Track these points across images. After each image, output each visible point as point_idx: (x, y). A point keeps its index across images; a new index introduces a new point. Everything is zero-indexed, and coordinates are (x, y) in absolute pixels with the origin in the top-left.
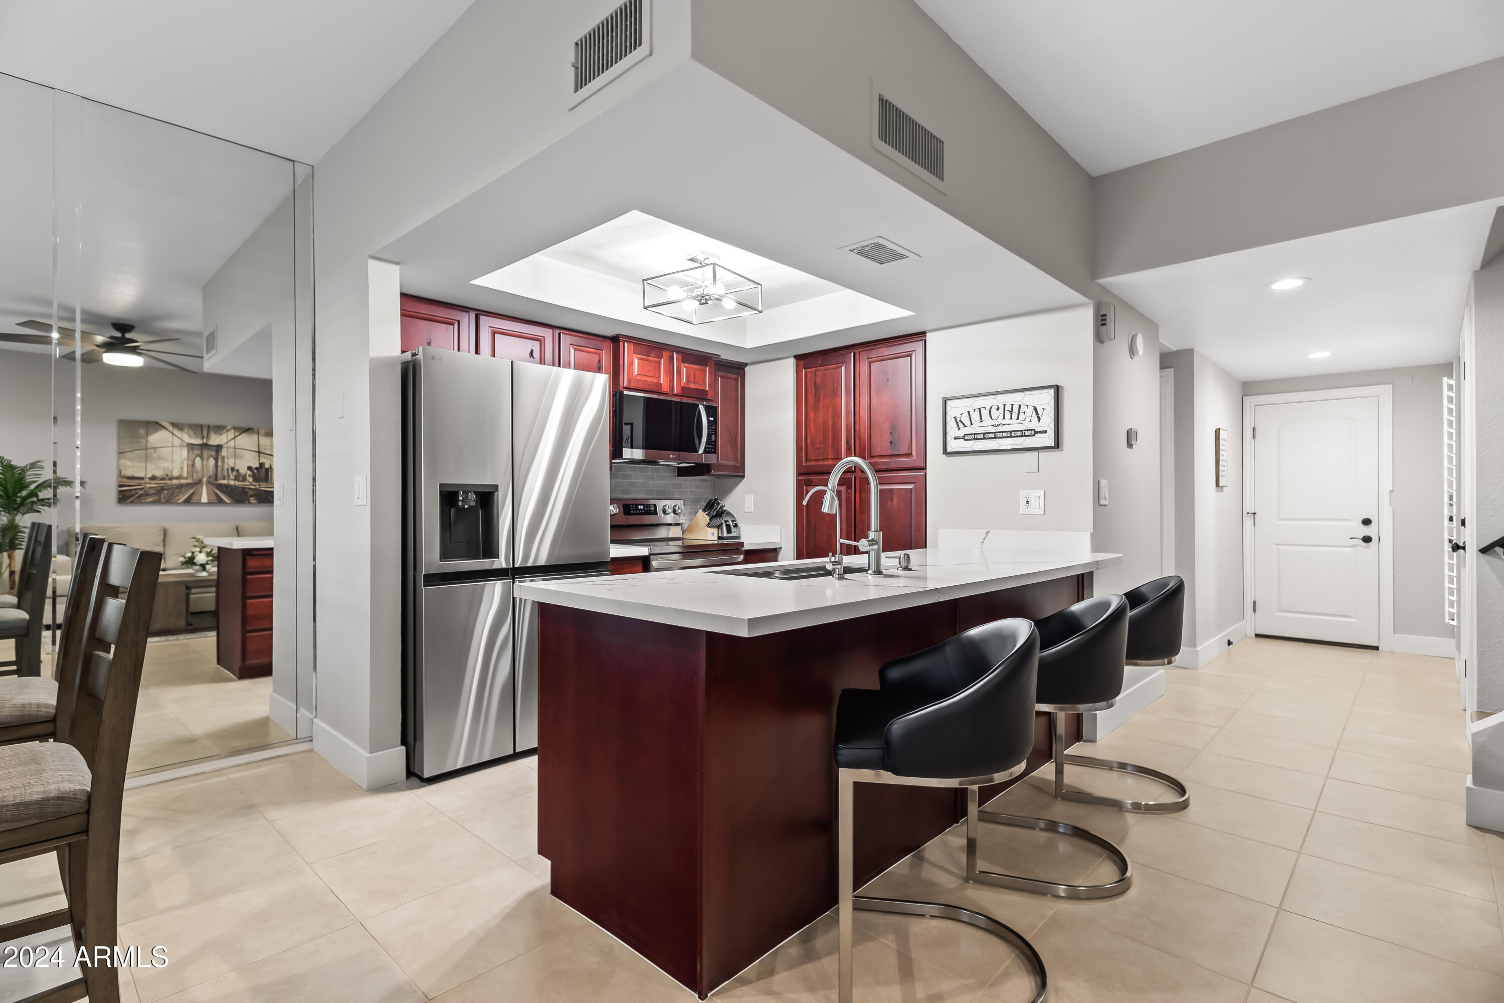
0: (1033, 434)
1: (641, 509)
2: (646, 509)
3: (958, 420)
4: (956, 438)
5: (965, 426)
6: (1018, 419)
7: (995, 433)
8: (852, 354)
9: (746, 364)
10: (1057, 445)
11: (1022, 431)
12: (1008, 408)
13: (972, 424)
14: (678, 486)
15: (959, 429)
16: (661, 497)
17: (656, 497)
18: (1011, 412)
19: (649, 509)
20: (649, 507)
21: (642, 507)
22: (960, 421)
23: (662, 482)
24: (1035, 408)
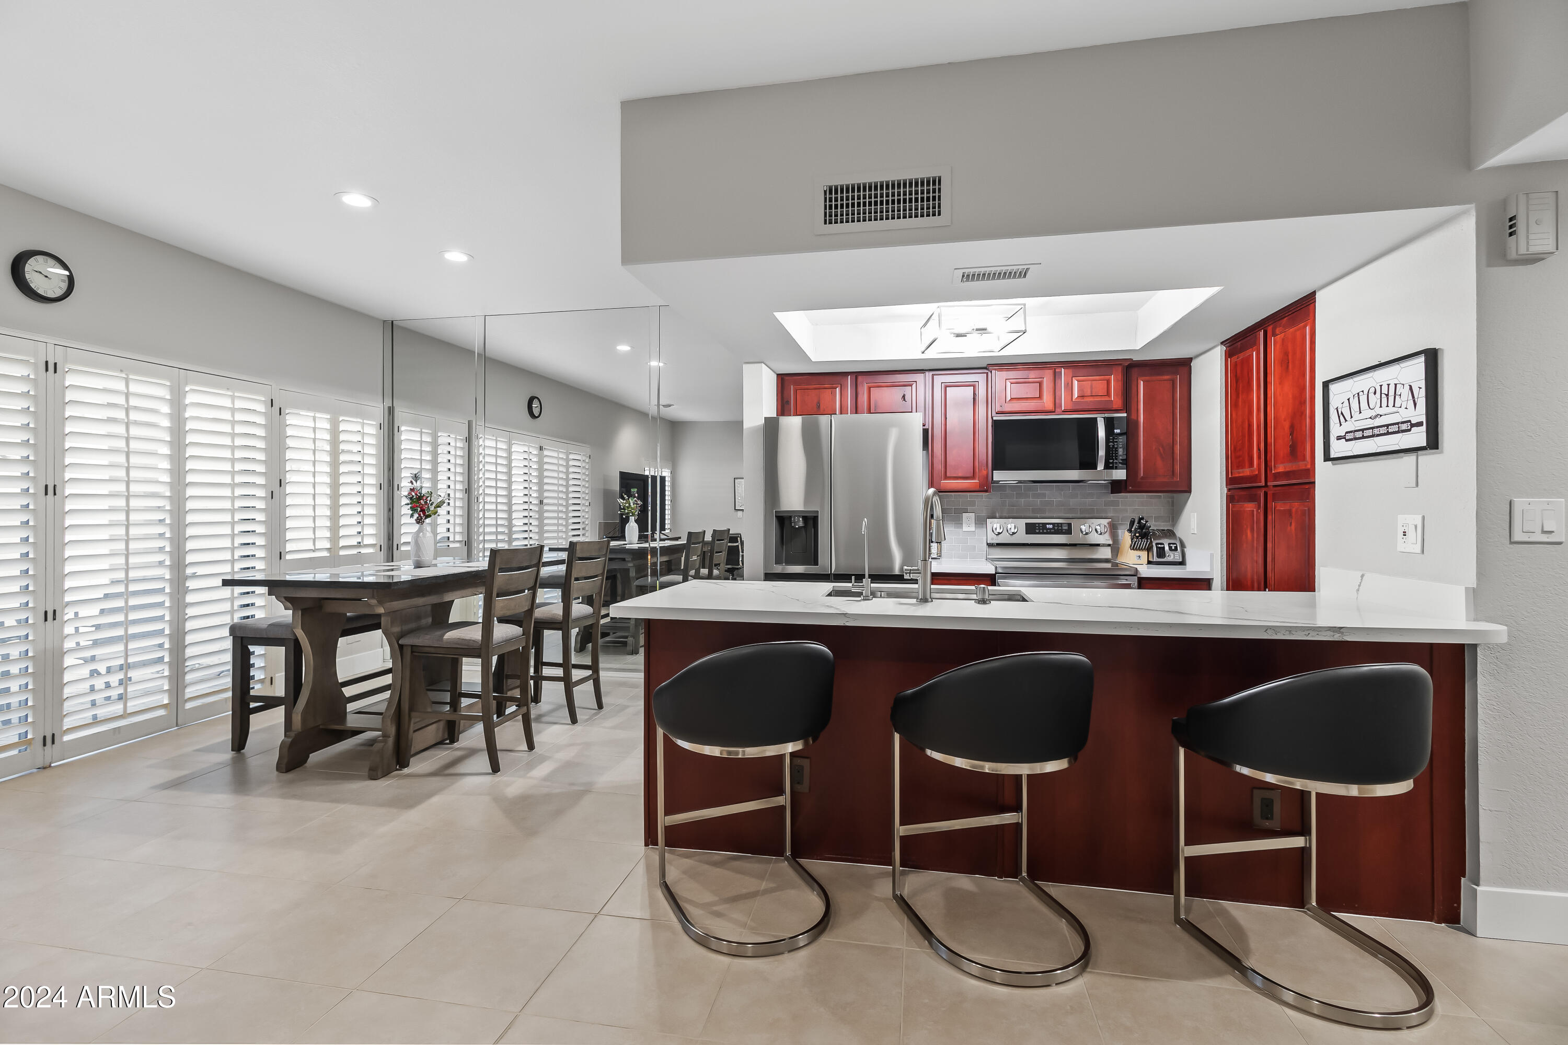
0: (1409, 428)
1: (1049, 529)
2: (1056, 528)
3: (1340, 413)
4: (1339, 438)
5: (1346, 421)
6: (1394, 406)
7: (1372, 428)
8: (1262, 333)
9: (1190, 360)
10: (1433, 442)
11: (1398, 424)
12: (1385, 391)
13: (1352, 417)
14: (1115, 504)
15: (1341, 425)
16: (1087, 515)
17: (1079, 515)
18: (1387, 395)
19: (1060, 528)
20: (1061, 527)
21: (1051, 526)
22: (1342, 413)
23: (1089, 500)
24: (1411, 386)
